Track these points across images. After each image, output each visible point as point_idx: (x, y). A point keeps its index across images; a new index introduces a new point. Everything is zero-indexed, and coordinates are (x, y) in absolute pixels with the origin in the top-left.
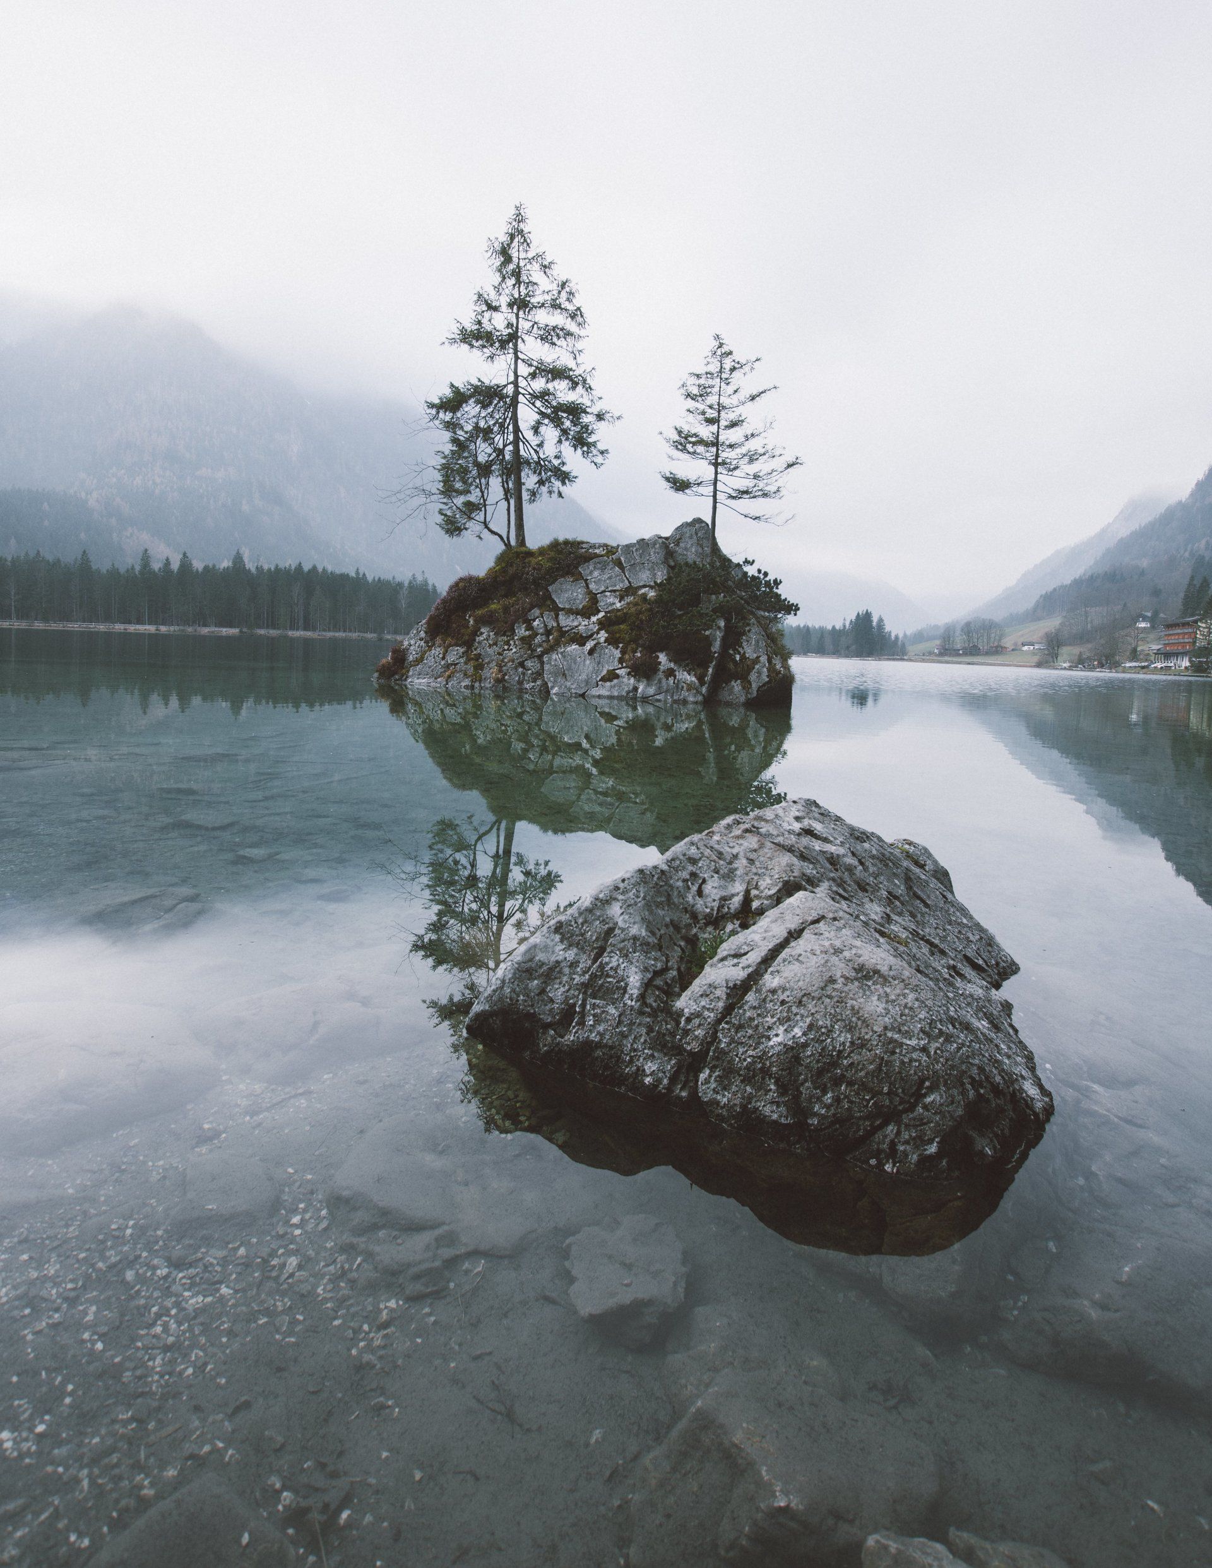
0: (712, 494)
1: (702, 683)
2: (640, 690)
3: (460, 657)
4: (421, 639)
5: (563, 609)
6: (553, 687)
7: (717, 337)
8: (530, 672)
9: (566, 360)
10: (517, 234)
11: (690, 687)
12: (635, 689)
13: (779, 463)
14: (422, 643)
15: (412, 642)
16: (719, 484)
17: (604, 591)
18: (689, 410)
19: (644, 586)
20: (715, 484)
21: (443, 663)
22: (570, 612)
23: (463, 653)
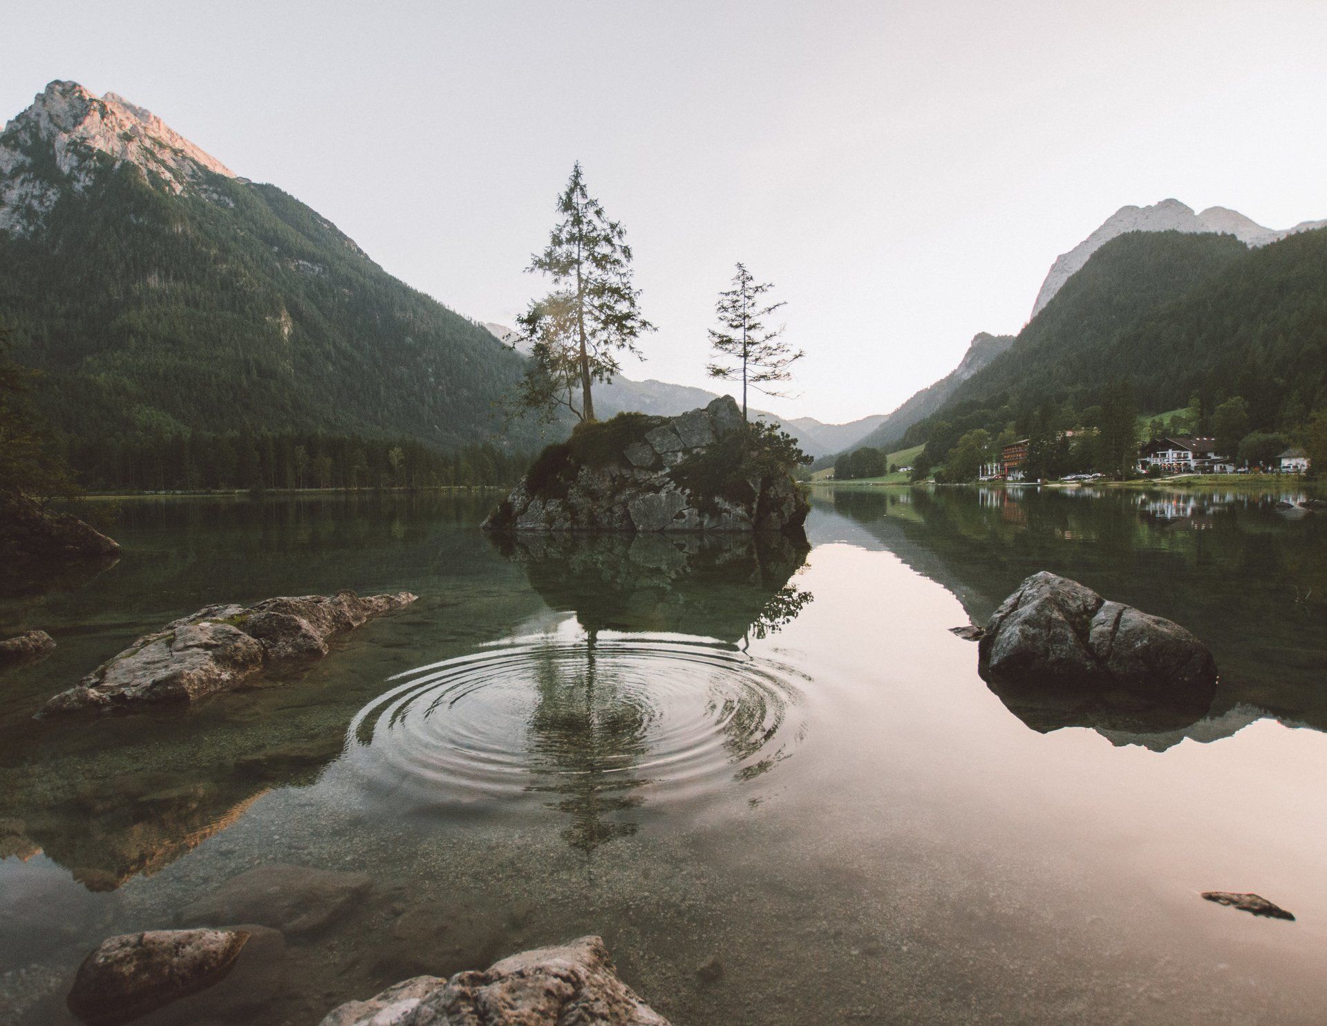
0: (743, 378)
1: (751, 515)
2: (705, 524)
3: (558, 507)
4: (523, 495)
5: (637, 467)
6: (638, 526)
7: (740, 266)
8: (617, 514)
9: (613, 280)
10: (576, 184)
11: (743, 519)
12: (701, 523)
13: (789, 356)
14: (524, 497)
15: (516, 497)
16: (747, 370)
17: (667, 452)
18: (720, 318)
19: (696, 447)
20: (744, 371)
21: (544, 512)
22: (641, 468)
23: (560, 503)
